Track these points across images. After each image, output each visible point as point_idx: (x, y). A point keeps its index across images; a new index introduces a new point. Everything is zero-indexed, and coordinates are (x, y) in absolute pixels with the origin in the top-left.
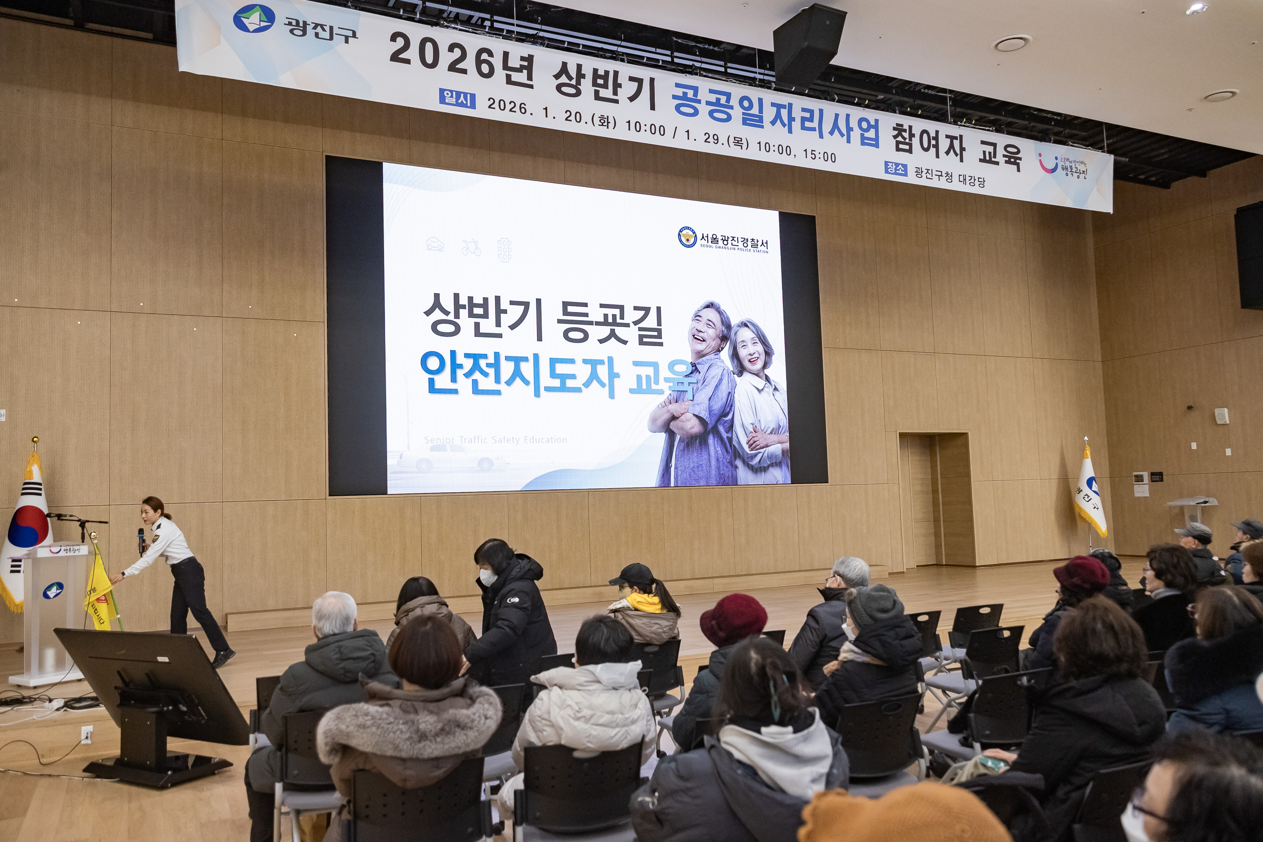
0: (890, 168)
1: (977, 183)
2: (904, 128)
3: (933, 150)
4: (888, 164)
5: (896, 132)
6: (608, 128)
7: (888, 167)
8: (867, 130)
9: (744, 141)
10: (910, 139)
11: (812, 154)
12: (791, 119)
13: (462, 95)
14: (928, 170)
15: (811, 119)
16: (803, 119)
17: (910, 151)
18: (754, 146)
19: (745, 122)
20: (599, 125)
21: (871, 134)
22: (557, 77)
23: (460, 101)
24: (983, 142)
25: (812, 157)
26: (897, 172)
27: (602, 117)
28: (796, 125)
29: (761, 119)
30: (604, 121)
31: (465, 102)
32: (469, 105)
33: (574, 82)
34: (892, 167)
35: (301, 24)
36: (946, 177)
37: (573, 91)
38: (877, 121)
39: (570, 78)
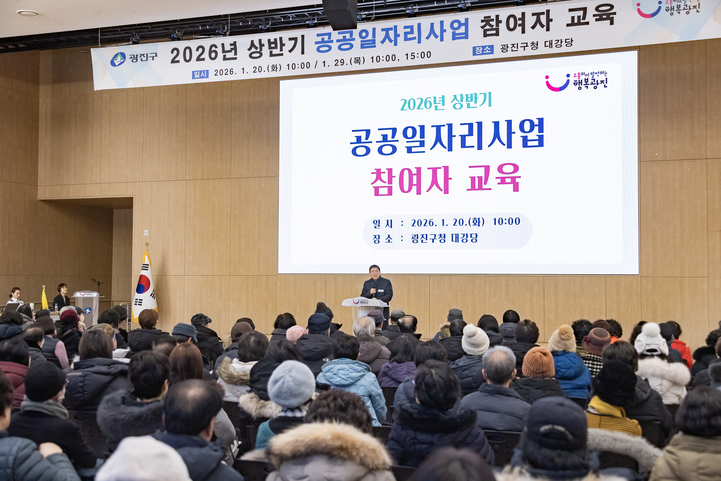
0: (478, 51)
1: (564, 44)
2: (492, 18)
3: (519, 29)
4: (476, 48)
5: (484, 23)
6: (276, 71)
7: (476, 51)
8: (458, 28)
9: (362, 59)
10: (497, 25)
11: (412, 56)
12: (397, 36)
13: (203, 72)
14: (513, 45)
15: (412, 32)
16: (406, 34)
17: (497, 34)
18: (368, 60)
19: (362, 47)
20: (272, 71)
21: (462, 30)
22: (249, 49)
23: (201, 76)
24: (570, 10)
25: (411, 58)
26: (484, 52)
27: (273, 66)
28: (401, 39)
29: (374, 41)
30: (274, 68)
31: (204, 76)
32: (205, 76)
33: (258, 50)
34: (479, 50)
35: (135, 57)
36: (531, 46)
37: (258, 55)
38: (467, 20)
39: (256, 48)
